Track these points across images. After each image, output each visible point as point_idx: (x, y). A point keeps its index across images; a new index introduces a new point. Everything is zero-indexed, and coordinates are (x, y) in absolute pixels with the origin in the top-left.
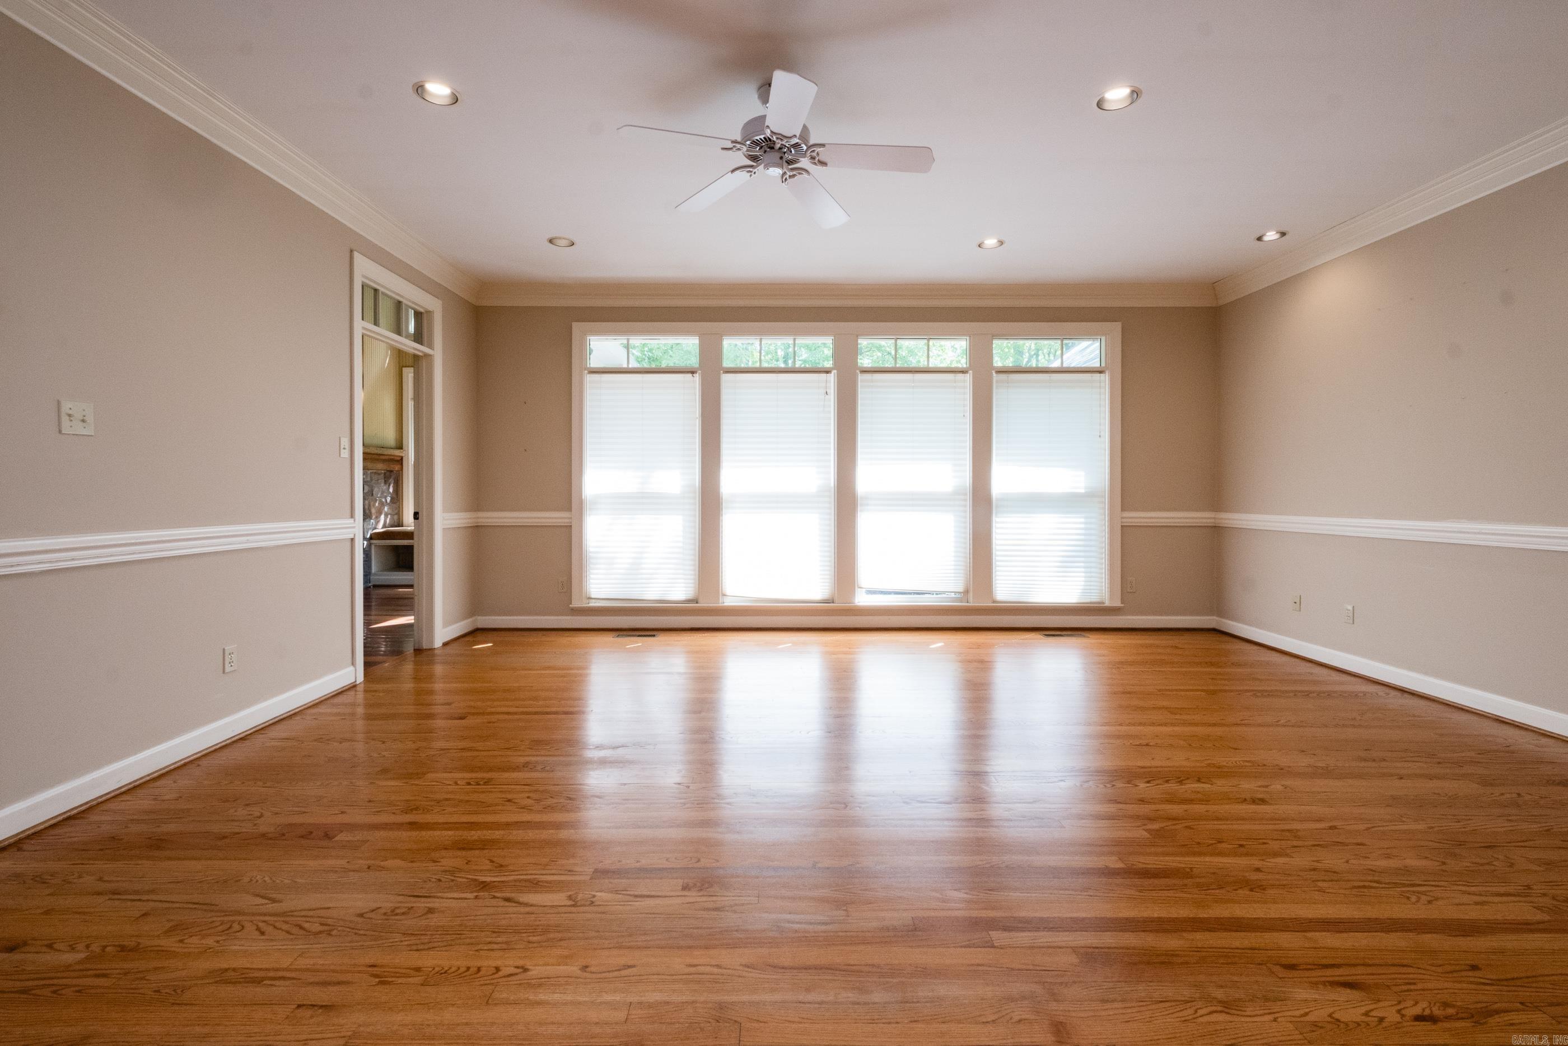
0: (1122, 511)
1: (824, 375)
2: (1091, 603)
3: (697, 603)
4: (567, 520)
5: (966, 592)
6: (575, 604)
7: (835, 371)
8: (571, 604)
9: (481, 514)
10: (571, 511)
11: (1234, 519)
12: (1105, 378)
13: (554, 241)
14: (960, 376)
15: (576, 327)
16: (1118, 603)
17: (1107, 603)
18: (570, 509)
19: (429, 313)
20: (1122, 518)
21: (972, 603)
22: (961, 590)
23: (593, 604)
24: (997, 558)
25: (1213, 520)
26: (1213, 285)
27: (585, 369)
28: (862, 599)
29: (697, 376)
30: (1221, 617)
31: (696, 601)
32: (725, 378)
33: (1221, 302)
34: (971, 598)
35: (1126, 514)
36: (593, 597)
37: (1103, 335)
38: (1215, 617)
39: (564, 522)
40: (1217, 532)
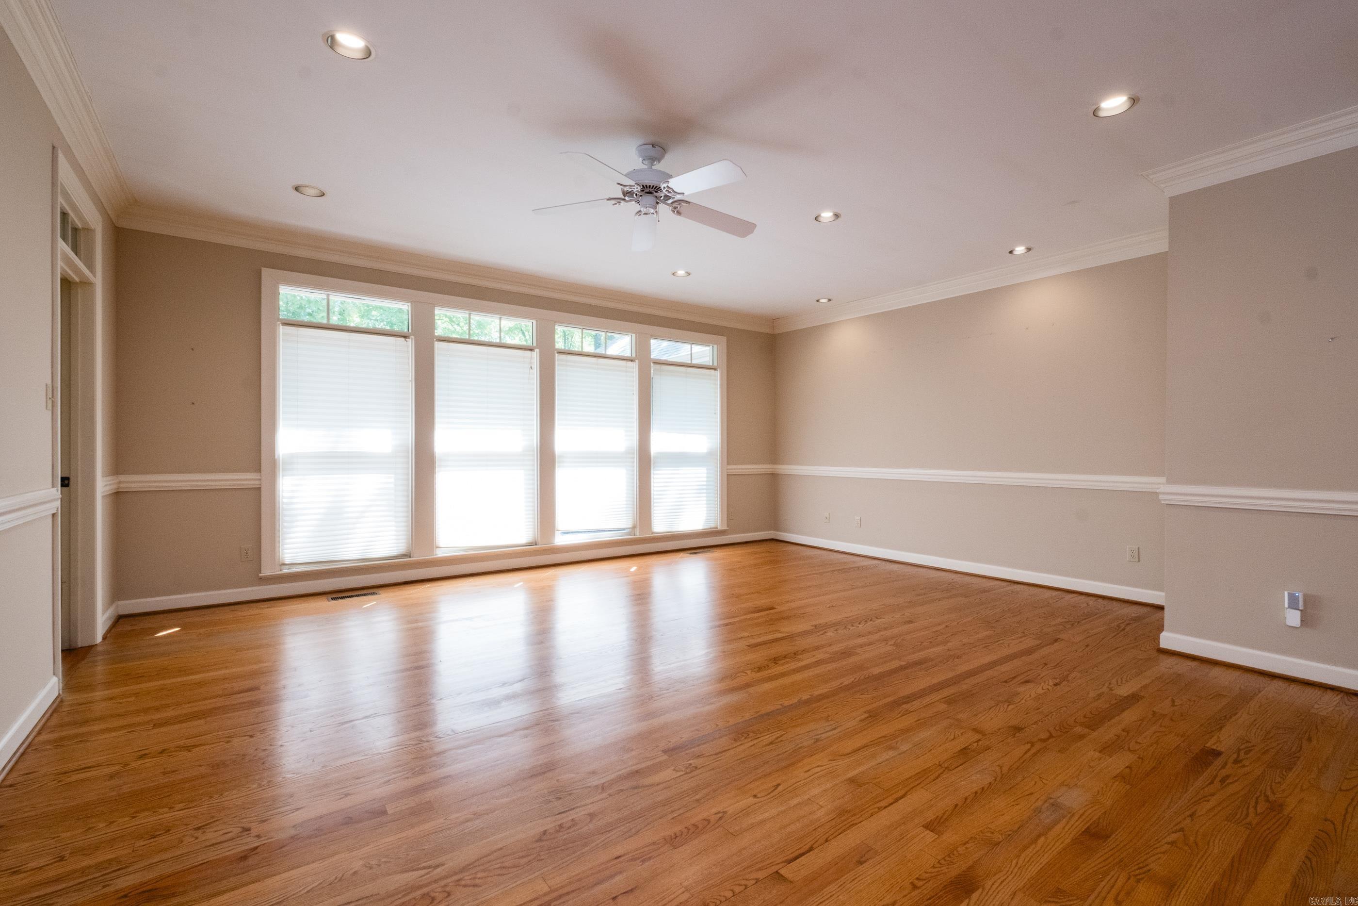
0: (728, 464)
1: (529, 353)
2: (711, 528)
3: (410, 557)
4: (257, 482)
5: (634, 527)
6: (266, 572)
7: (538, 350)
8: (261, 573)
9: (123, 478)
10: (260, 471)
11: (784, 469)
12: (718, 373)
13: (302, 189)
14: (630, 363)
15: (266, 273)
16: (725, 528)
17: (719, 528)
18: (259, 470)
19: (88, 230)
20: (727, 469)
21: (638, 535)
22: (630, 526)
23: (285, 571)
24: (655, 501)
25: (772, 470)
26: (773, 320)
27: (278, 321)
28: (560, 540)
29: (409, 341)
30: (778, 531)
31: (407, 555)
32: (438, 345)
33: (777, 331)
34: (638, 531)
35: (730, 467)
36: (287, 562)
37: (716, 344)
38: (773, 532)
39: (253, 484)
40: (774, 478)
